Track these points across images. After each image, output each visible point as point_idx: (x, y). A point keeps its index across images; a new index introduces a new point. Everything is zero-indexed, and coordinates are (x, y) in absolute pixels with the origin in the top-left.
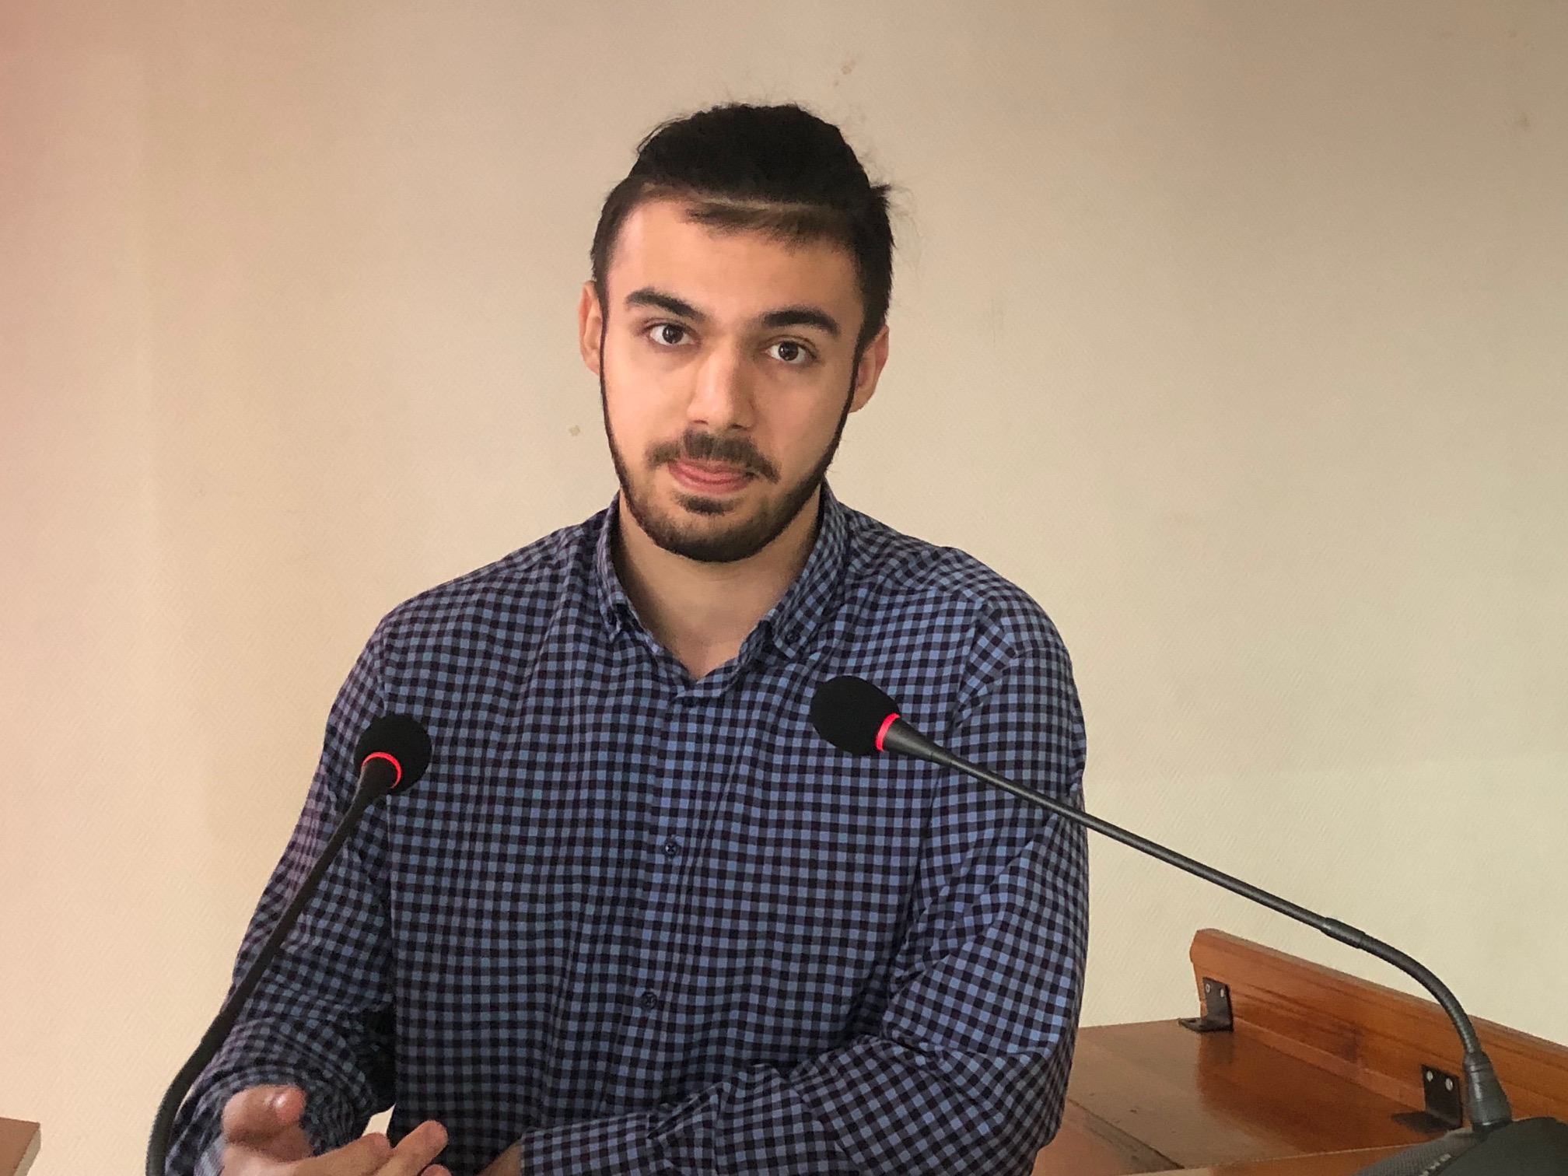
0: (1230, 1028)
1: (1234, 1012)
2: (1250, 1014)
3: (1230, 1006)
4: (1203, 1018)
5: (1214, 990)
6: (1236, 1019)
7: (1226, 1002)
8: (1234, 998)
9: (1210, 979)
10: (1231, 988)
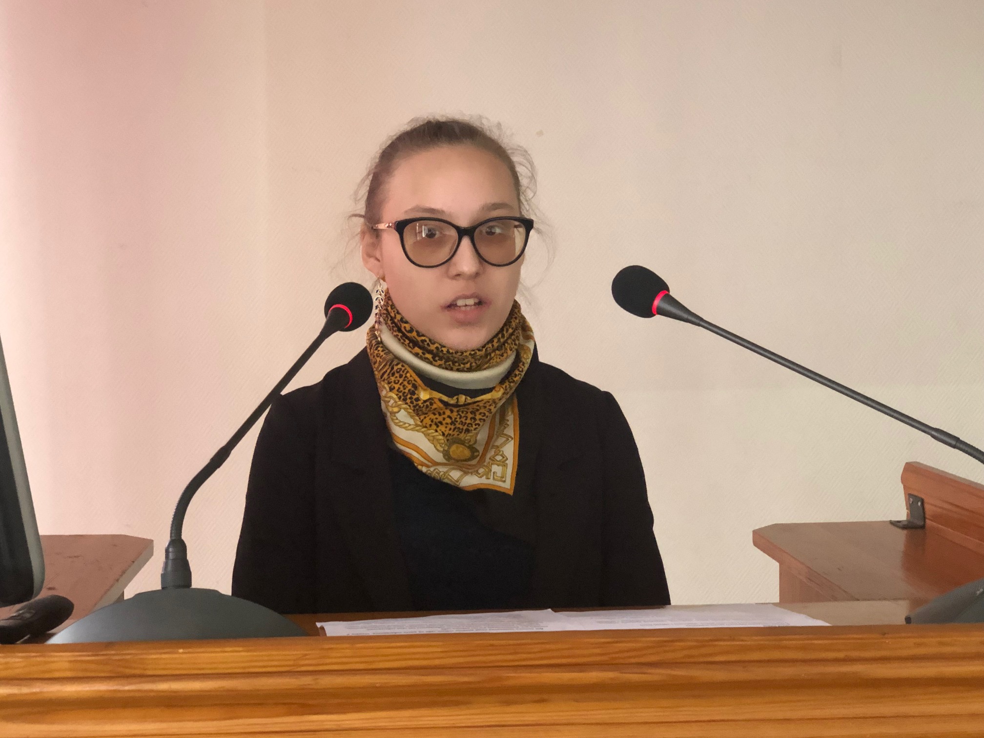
0: (923, 527)
1: (927, 516)
2: (936, 518)
3: (924, 513)
4: (907, 520)
5: (915, 502)
6: (928, 522)
7: (921, 509)
8: (927, 506)
9: (913, 495)
10: (926, 500)
